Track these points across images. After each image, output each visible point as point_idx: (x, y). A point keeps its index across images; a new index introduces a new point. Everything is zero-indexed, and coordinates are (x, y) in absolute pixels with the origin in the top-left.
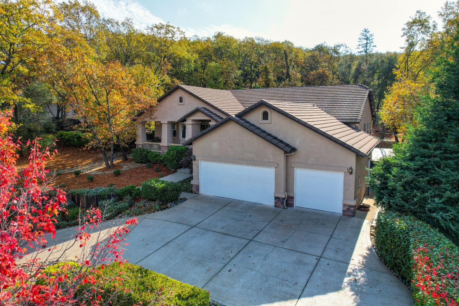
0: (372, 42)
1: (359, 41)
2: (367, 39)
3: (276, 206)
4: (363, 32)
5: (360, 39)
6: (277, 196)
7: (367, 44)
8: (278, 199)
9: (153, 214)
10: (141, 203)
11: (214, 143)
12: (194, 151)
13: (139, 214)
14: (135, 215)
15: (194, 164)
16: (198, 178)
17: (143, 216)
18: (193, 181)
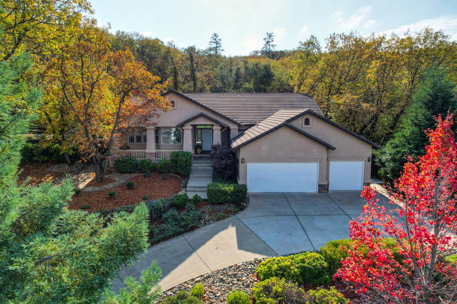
0: (220, 46)
1: (210, 44)
2: (217, 43)
3: (319, 192)
4: (213, 36)
5: (211, 42)
6: (321, 183)
7: (217, 47)
8: (321, 187)
9: (240, 215)
10: (208, 208)
11: (263, 146)
12: (242, 155)
13: (224, 218)
14: (219, 219)
15: (241, 166)
16: (245, 178)
17: (232, 218)
18: (240, 182)
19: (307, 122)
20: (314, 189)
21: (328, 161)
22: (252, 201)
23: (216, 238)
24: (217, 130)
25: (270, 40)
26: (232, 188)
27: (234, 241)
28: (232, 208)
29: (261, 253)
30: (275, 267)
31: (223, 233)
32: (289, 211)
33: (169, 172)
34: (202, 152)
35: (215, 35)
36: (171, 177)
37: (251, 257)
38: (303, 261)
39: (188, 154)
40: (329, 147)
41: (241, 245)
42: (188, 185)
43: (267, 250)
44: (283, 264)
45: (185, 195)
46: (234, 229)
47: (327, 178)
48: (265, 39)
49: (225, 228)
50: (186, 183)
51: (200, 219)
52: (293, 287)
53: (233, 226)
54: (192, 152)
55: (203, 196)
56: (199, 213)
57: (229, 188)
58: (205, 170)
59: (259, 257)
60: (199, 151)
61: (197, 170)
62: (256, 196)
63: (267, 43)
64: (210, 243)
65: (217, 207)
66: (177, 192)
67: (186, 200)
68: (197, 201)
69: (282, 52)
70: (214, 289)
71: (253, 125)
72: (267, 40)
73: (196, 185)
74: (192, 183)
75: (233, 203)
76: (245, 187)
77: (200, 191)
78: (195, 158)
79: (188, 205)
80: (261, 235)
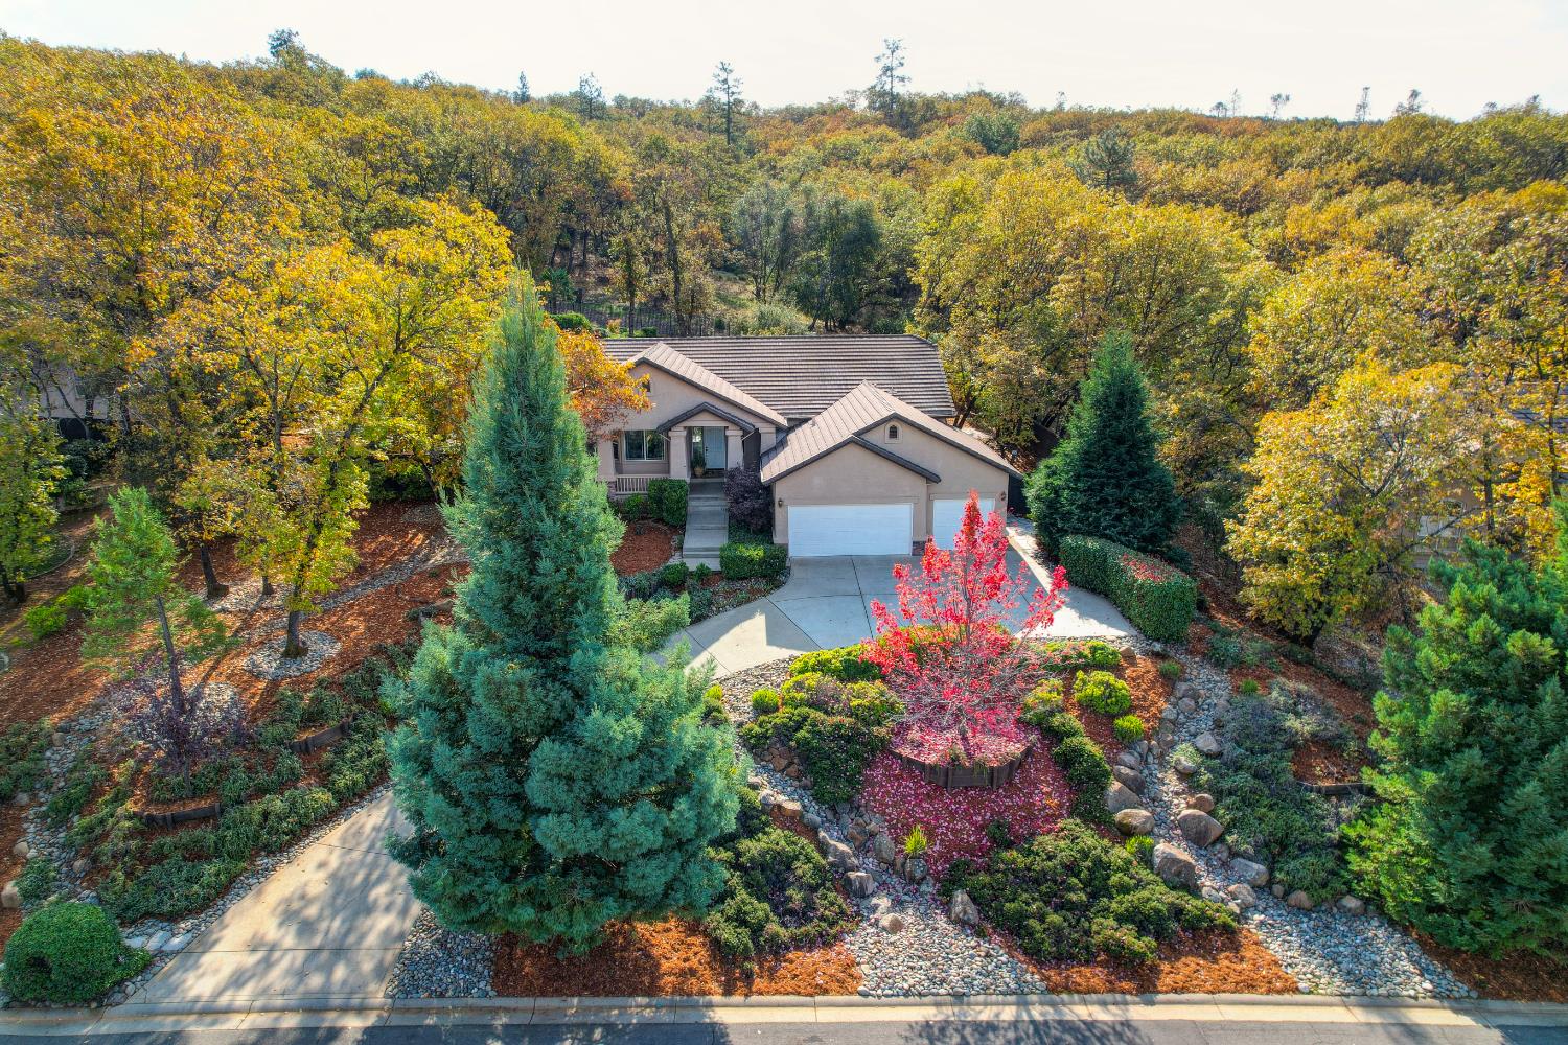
3: (912, 554)
6: (916, 539)
8: (917, 545)
9: (775, 596)
10: (722, 586)
11: (816, 478)
12: (779, 492)
13: (748, 601)
14: (740, 604)
15: (778, 512)
16: (785, 533)
17: (761, 601)
18: (777, 540)
19: (893, 433)
20: (906, 549)
21: (930, 500)
22: (796, 572)
23: (736, 631)
24: (735, 438)
25: (895, 63)
26: (761, 553)
27: (763, 635)
28: (762, 585)
29: (798, 649)
30: (813, 661)
31: (746, 624)
32: (853, 588)
33: (643, 519)
34: (707, 473)
35: (724, 69)
36: (651, 530)
37: (785, 653)
38: (849, 654)
39: (680, 484)
40: (931, 478)
41: (772, 639)
42: (685, 546)
43: (808, 643)
44: (823, 657)
45: (683, 564)
46: (763, 617)
47: (929, 531)
48: (878, 59)
49: (749, 616)
50: (682, 542)
51: (710, 603)
52: (830, 682)
53: (762, 613)
54: (688, 480)
55: (714, 565)
56: (708, 594)
57: (755, 552)
58: (713, 514)
59: (796, 653)
60: (699, 470)
61: (698, 514)
62: (804, 563)
63: (885, 73)
64: (726, 639)
65: (738, 585)
66: (667, 559)
67: (684, 573)
68: (703, 575)
69: (929, 105)
70: (736, 692)
71: (806, 421)
72: (886, 61)
73: (699, 545)
74: (691, 541)
75: (765, 576)
76: (784, 549)
77: (706, 557)
78: (694, 488)
79: (689, 582)
80: (803, 625)
